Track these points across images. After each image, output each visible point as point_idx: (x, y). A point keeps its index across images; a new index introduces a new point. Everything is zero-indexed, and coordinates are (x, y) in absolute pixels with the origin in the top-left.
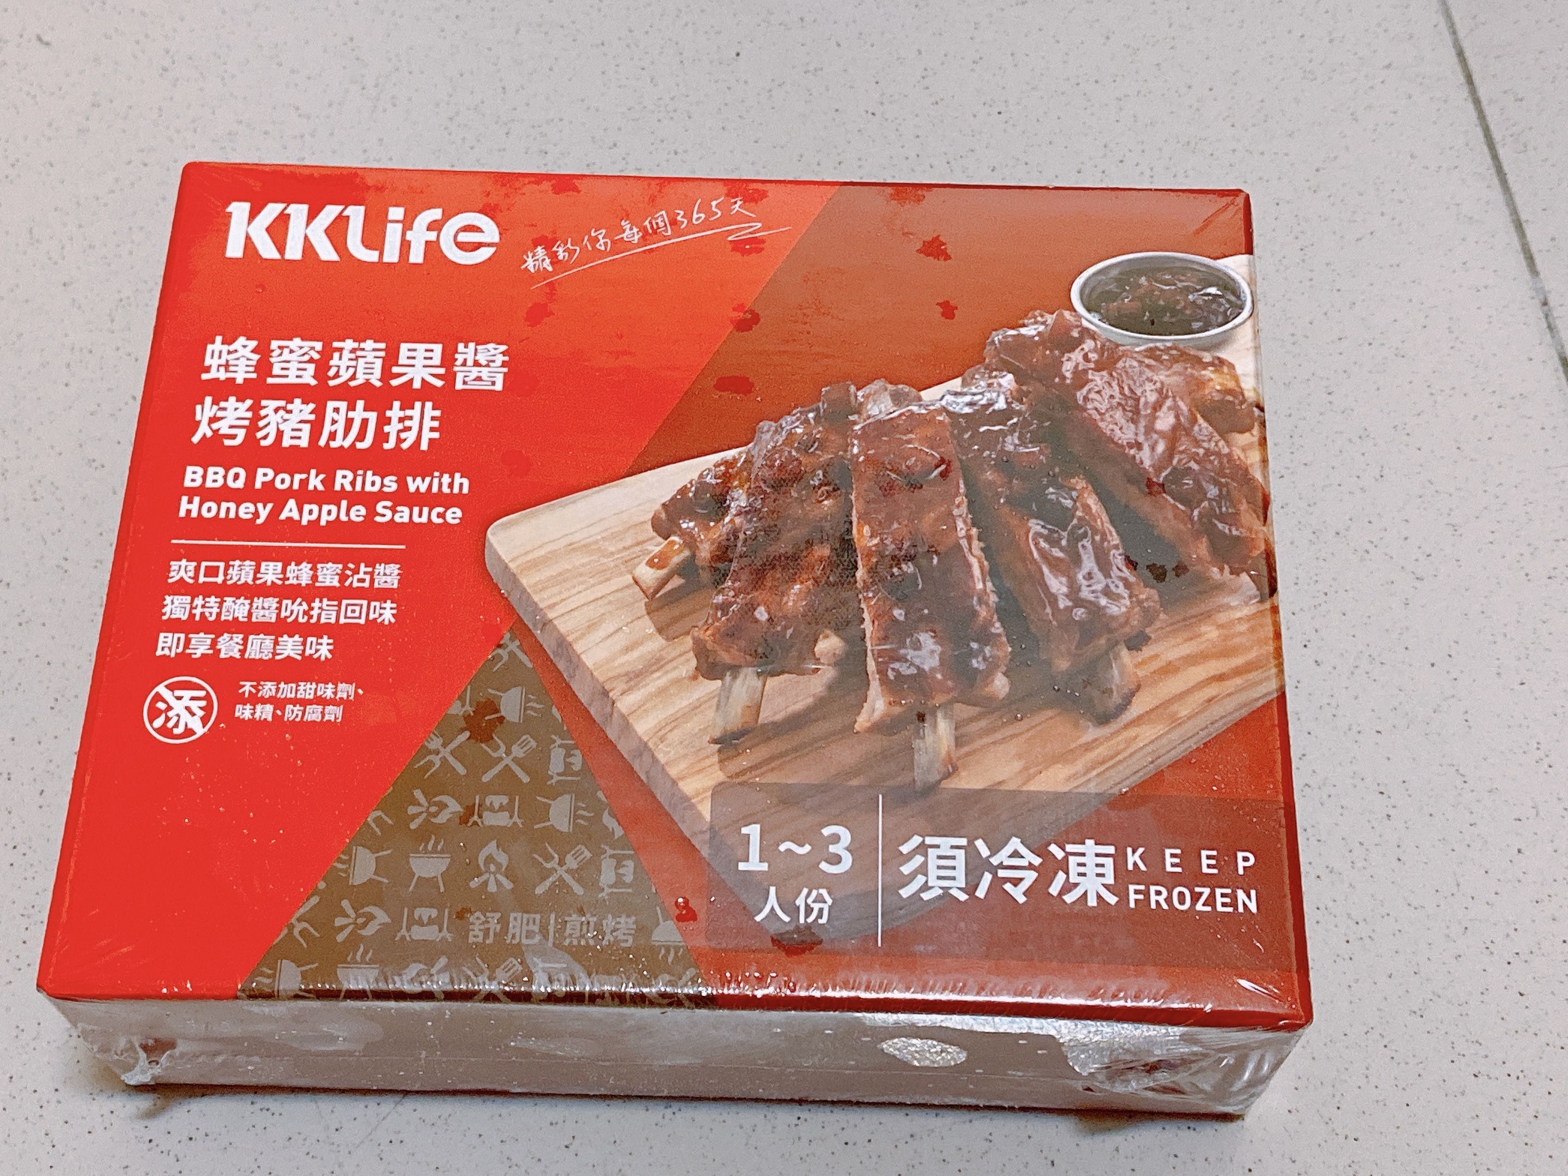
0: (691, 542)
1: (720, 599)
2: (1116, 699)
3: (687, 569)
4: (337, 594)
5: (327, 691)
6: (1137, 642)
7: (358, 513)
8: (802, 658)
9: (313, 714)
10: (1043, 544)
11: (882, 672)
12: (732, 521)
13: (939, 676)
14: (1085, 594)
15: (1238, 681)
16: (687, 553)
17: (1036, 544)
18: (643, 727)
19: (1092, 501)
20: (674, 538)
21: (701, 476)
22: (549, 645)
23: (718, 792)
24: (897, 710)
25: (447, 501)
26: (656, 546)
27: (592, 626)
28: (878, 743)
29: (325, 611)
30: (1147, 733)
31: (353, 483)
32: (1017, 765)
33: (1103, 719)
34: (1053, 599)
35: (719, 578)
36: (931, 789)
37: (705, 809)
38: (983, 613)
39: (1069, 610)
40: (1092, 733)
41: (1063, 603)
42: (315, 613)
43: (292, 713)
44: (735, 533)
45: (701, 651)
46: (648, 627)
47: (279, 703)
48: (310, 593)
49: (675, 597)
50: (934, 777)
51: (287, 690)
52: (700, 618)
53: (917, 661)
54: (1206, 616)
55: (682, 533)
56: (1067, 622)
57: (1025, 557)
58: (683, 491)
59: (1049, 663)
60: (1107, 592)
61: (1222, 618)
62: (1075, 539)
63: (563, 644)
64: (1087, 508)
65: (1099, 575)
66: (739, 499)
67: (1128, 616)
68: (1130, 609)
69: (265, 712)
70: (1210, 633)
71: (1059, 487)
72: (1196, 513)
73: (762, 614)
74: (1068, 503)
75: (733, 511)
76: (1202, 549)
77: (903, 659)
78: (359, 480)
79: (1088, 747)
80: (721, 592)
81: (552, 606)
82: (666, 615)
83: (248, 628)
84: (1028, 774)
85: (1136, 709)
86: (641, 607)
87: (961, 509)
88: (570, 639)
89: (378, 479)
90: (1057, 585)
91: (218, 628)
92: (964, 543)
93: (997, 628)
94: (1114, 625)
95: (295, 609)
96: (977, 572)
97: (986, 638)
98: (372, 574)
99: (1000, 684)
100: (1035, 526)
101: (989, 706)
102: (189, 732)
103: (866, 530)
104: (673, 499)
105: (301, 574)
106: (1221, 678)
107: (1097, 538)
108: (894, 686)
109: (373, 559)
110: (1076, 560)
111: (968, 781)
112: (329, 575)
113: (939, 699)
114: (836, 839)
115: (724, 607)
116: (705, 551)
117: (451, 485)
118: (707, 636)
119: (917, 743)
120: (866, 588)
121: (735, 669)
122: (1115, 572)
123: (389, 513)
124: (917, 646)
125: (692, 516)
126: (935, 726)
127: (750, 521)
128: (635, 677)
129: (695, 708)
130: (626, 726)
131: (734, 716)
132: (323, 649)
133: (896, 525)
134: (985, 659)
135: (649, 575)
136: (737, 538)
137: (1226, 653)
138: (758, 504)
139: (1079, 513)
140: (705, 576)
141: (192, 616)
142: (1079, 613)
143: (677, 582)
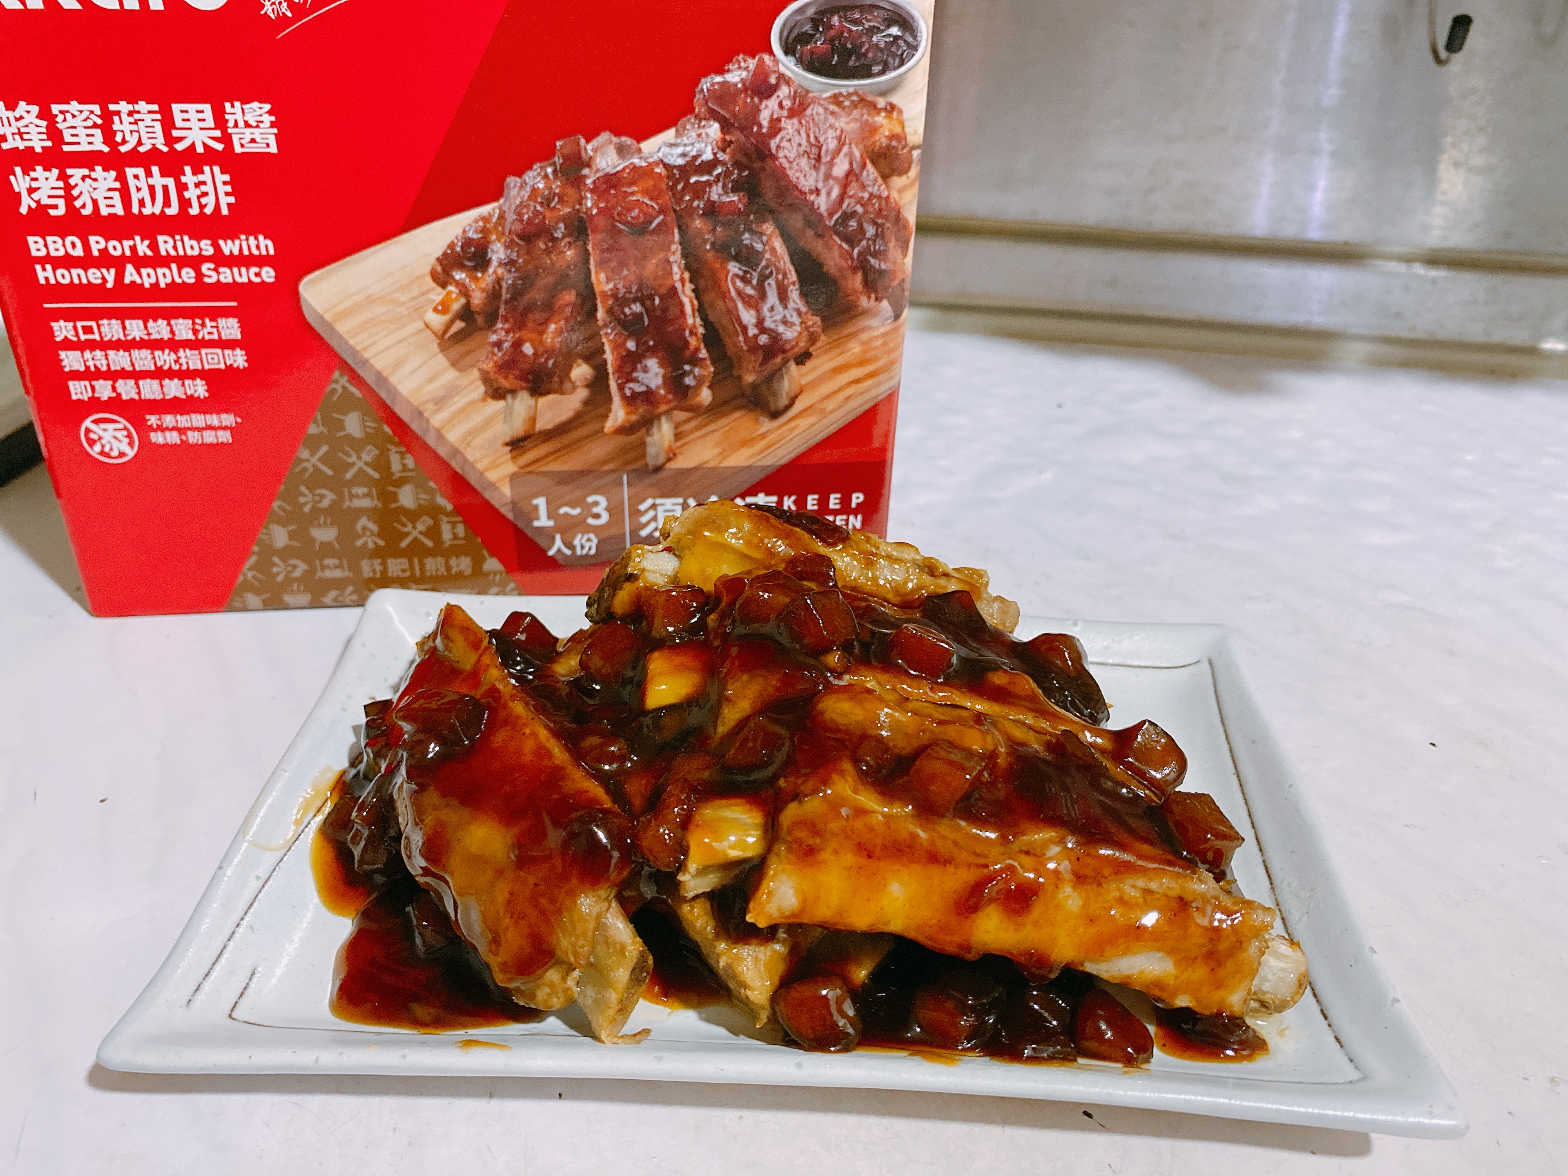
0: (464, 291)
1: (494, 338)
2: (784, 401)
3: (466, 314)
4: (196, 344)
5: (213, 420)
6: (803, 358)
7: (188, 276)
8: (561, 382)
9: (209, 437)
10: (739, 284)
11: (621, 388)
12: (495, 272)
13: (662, 392)
14: (768, 324)
15: (869, 382)
16: (463, 301)
17: (734, 284)
18: (453, 436)
19: (778, 244)
20: (451, 288)
21: (464, 231)
22: (370, 379)
23: (513, 477)
24: (634, 418)
25: (260, 261)
26: (438, 295)
27: (399, 363)
28: (622, 440)
29: (190, 359)
30: (803, 423)
31: (175, 248)
32: (717, 450)
33: (775, 415)
34: (745, 329)
35: (491, 319)
36: (658, 469)
37: (506, 490)
38: (693, 342)
39: (756, 336)
40: (767, 425)
41: (752, 331)
42: (183, 361)
43: (193, 437)
44: (499, 281)
45: (486, 379)
46: (441, 361)
47: (182, 431)
48: (174, 345)
49: (460, 337)
50: (661, 461)
51: (183, 421)
52: (482, 354)
53: (646, 381)
54: (853, 335)
55: (458, 284)
56: (754, 347)
57: (724, 295)
58: (452, 246)
59: (740, 378)
60: (785, 322)
61: (864, 336)
62: (763, 279)
63: (380, 378)
64: (773, 250)
65: (779, 308)
66: (498, 252)
67: (798, 339)
68: (800, 333)
69: (173, 438)
70: (855, 348)
71: (752, 232)
72: (856, 251)
73: (528, 349)
74: (759, 247)
75: (495, 263)
76: (857, 281)
77: (635, 380)
78: (179, 244)
79: (763, 436)
80: (495, 332)
81: (365, 349)
82: (456, 351)
83: (137, 375)
84: (723, 455)
85: (798, 406)
86: (434, 346)
87: (676, 257)
88: (385, 374)
89: (194, 243)
90: (748, 317)
91: (113, 375)
92: (678, 285)
93: (703, 354)
94: (787, 347)
95: (166, 359)
96: (688, 309)
97: (695, 361)
98: (217, 327)
99: (706, 396)
100: (734, 268)
101: (696, 410)
102: (122, 455)
103: (602, 276)
104: (445, 254)
105: (159, 329)
106: (857, 381)
107: (780, 277)
108: (631, 400)
109: (215, 314)
110: (763, 295)
111: (682, 462)
112: (183, 329)
113: (663, 408)
114: (596, 504)
115: (498, 344)
116: (478, 299)
117: (258, 247)
118: (489, 366)
119: (648, 440)
120: (605, 326)
121: (513, 392)
122: (791, 305)
123: (214, 274)
124: (645, 370)
125: (462, 267)
126: (660, 427)
127: (510, 271)
128: (440, 402)
129: (489, 421)
130: (440, 437)
131: (517, 427)
132: (199, 389)
133: (625, 272)
134: (695, 377)
135: (437, 321)
136: (501, 287)
137: (862, 363)
138: (514, 256)
139: (767, 256)
140: (480, 320)
141: (87, 368)
142: (763, 339)
143: (459, 325)
